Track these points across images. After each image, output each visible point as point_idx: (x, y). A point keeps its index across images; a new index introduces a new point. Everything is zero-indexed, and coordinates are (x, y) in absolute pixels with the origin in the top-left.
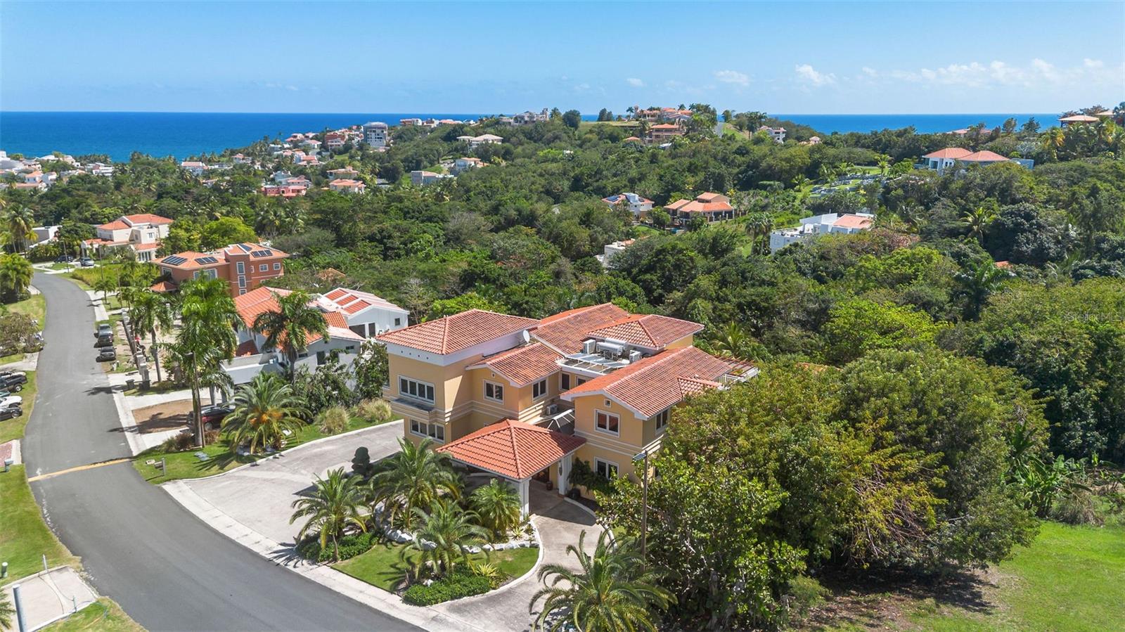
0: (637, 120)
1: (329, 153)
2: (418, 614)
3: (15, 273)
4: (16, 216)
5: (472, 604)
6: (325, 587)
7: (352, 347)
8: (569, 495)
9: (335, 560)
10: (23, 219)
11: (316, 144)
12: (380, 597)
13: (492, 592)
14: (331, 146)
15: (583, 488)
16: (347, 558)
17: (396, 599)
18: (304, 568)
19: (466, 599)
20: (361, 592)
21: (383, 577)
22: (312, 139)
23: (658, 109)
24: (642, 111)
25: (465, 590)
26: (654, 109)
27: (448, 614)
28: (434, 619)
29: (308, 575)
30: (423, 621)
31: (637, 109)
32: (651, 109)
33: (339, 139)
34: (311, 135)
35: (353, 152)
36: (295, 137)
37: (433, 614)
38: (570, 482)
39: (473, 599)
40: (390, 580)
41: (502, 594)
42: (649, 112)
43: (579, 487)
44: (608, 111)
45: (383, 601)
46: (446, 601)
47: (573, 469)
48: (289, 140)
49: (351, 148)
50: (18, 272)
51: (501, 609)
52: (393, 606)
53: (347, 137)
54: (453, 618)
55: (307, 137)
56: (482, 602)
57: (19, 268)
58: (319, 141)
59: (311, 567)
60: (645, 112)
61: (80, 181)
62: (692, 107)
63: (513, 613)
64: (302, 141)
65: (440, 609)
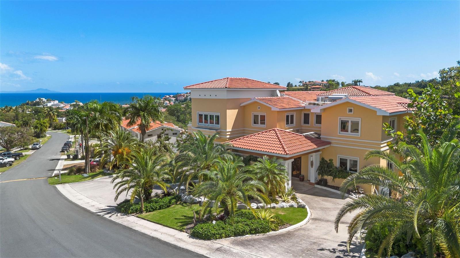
0: (303, 86)
1: (178, 102)
2: (203, 245)
3: (40, 125)
4: (50, 111)
5: (255, 240)
6: (128, 227)
7: (176, 134)
8: (319, 183)
9: (141, 212)
10: (52, 113)
11: (174, 99)
12: (170, 233)
13: (272, 233)
14: (179, 99)
15: (329, 178)
16: (150, 211)
17: (184, 236)
18: (118, 218)
19: (248, 237)
20: (155, 230)
21: (176, 221)
22: (172, 97)
23: (313, 82)
24: (306, 82)
25: (247, 229)
26: (311, 82)
27: (231, 246)
28: (218, 250)
29: (118, 221)
30: (208, 251)
31: (303, 82)
32: (310, 82)
33: (182, 97)
34: (172, 96)
35: (187, 101)
36: (166, 97)
37: (218, 246)
38: (319, 174)
39: (255, 237)
40: (181, 222)
41: (283, 235)
42: (308, 83)
43: (326, 177)
44: (291, 83)
45: (173, 236)
46: (229, 236)
47: (320, 165)
48: (163, 98)
49: (187, 100)
50: (41, 125)
51: (286, 244)
52: (181, 240)
53: (185, 96)
54: (237, 249)
55: (170, 97)
56: (265, 239)
57: (42, 123)
58: (175, 98)
59: (122, 217)
60: (307, 83)
61: (82, 108)
62: (327, 81)
63: (299, 248)
64: (168, 98)
65: (225, 243)
